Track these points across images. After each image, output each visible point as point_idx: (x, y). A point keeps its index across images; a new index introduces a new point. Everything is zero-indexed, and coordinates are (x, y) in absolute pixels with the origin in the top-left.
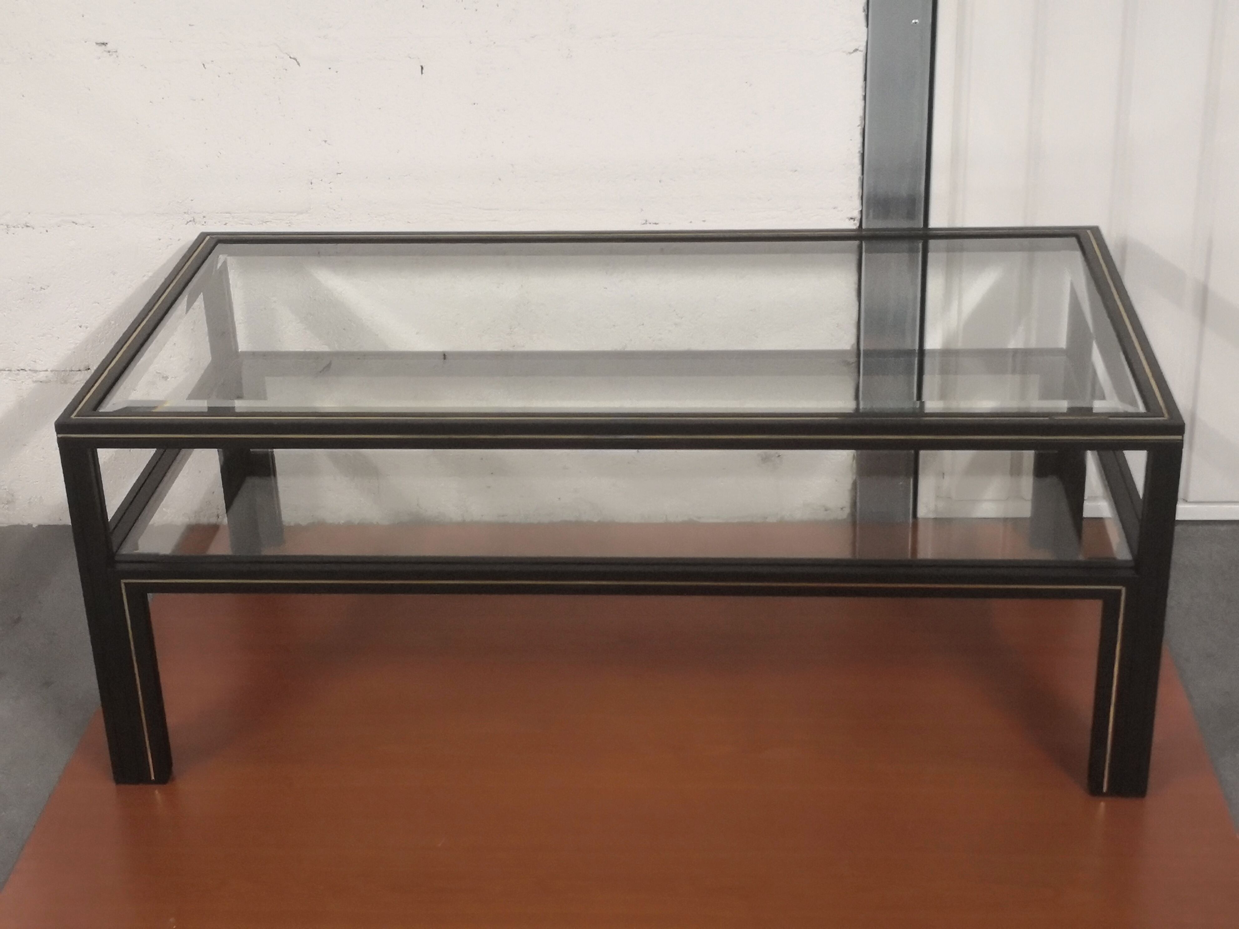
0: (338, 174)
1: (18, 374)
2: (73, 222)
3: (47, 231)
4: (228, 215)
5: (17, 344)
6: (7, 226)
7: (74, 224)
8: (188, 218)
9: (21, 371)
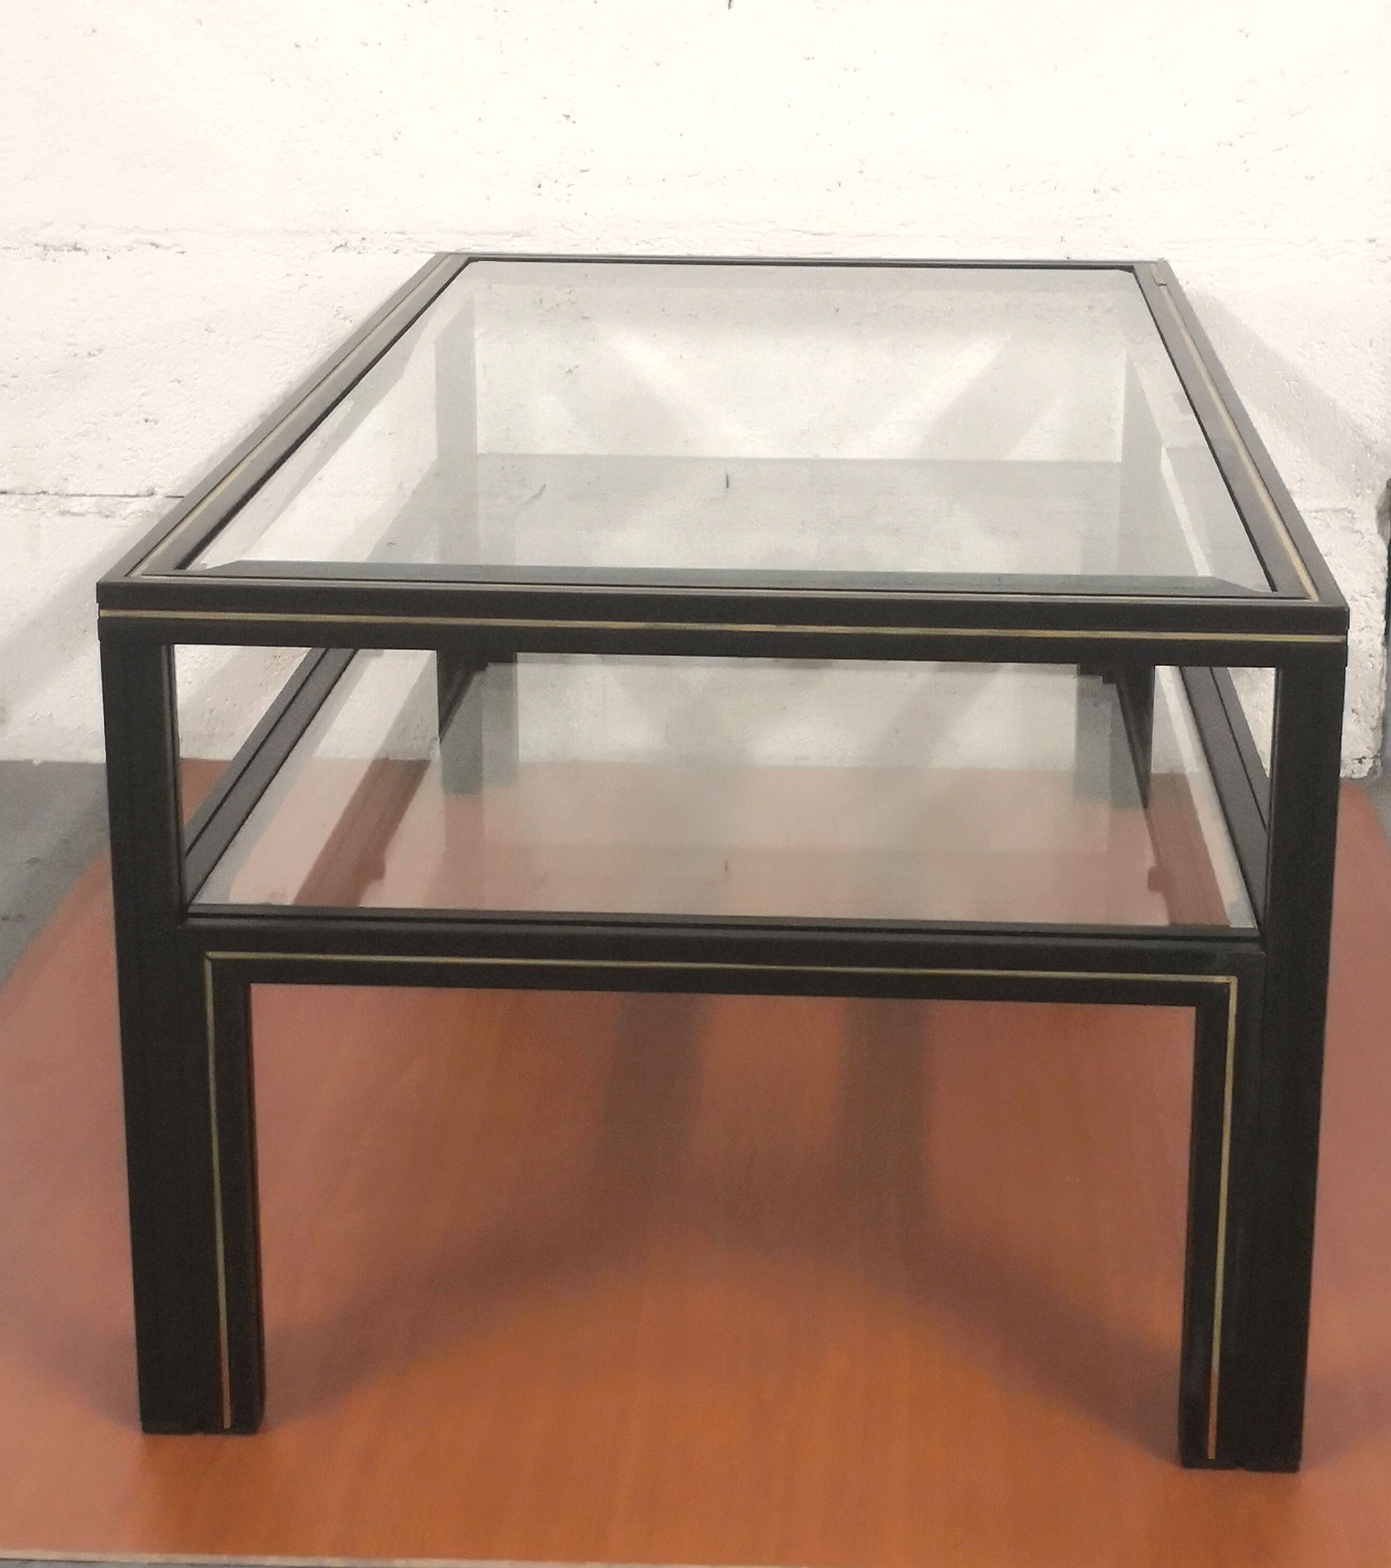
0: (582, 171)
1: (36, 500)
2: (153, 244)
3: (108, 258)
4: (401, 237)
5: (40, 449)
6: (45, 247)
7: (154, 247)
8: (338, 240)
9: (42, 495)
